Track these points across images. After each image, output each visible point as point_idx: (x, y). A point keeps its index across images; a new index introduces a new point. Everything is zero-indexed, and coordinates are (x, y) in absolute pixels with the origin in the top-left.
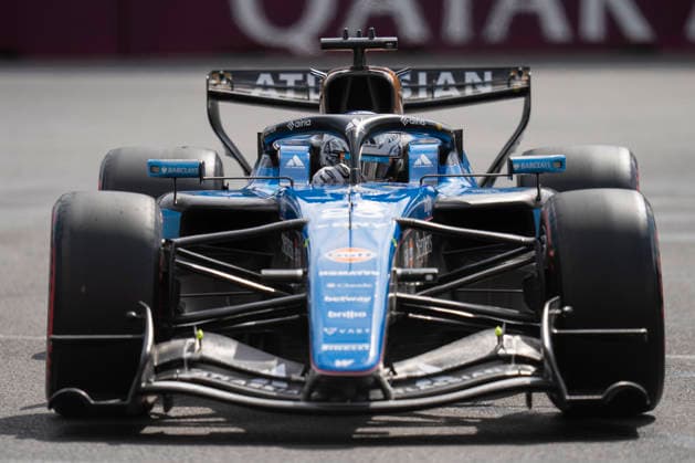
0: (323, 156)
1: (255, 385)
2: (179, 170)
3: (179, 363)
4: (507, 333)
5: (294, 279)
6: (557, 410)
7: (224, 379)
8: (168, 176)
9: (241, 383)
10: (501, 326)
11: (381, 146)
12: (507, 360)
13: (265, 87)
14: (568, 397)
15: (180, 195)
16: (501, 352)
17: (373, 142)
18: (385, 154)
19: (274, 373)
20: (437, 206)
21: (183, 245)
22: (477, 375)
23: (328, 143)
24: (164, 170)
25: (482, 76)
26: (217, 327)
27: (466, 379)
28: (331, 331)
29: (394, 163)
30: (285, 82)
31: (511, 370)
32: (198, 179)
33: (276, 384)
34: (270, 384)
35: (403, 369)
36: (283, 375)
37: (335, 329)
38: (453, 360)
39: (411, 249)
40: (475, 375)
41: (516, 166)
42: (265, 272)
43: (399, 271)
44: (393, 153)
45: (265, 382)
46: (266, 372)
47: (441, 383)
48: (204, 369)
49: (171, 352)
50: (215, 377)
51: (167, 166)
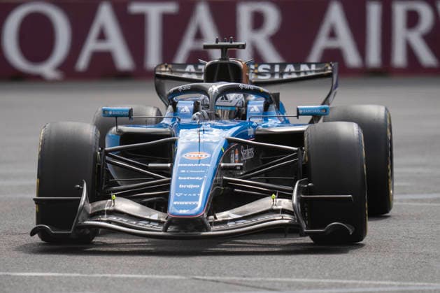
0: (201, 107)
1: (141, 224)
2: (118, 113)
3: (102, 213)
4: (278, 198)
5: (166, 168)
6: (312, 242)
7: (125, 221)
8: (112, 116)
9: (133, 223)
10: (275, 194)
11: (231, 101)
12: (277, 211)
13: (190, 73)
14: (305, 230)
15: (120, 127)
16: (275, 207)
17: (227, 99)
18: (234, 105)
19: (152, 218)
20: (257, 132)
21: (111, 151)
22: (260, 219)
23: (203, 100)
24: (110, 113)
25: (310, 67)
26: (128, 195)
27: (254, 221)
28: (179, 195)
29: (239, 110)
30: (201, 70)
31: (278, 217)
32: (128, 118)
33: (152, 224)
34: (149, 224)
35: (221, 216)
36: (156, 219)
37: (181, 194)
38: (248, 212)
39: (237, 155)
40: (259, 219)
41: (301, 112)
42: (150, 165)
43: (222, 165)
44: (238, 105)
45: (146, 222)
46: (148, 217)
47: (240, 223)
48: (115, 216)
49: (99, 207)
50: (119, 219)
51: (112, 111)
